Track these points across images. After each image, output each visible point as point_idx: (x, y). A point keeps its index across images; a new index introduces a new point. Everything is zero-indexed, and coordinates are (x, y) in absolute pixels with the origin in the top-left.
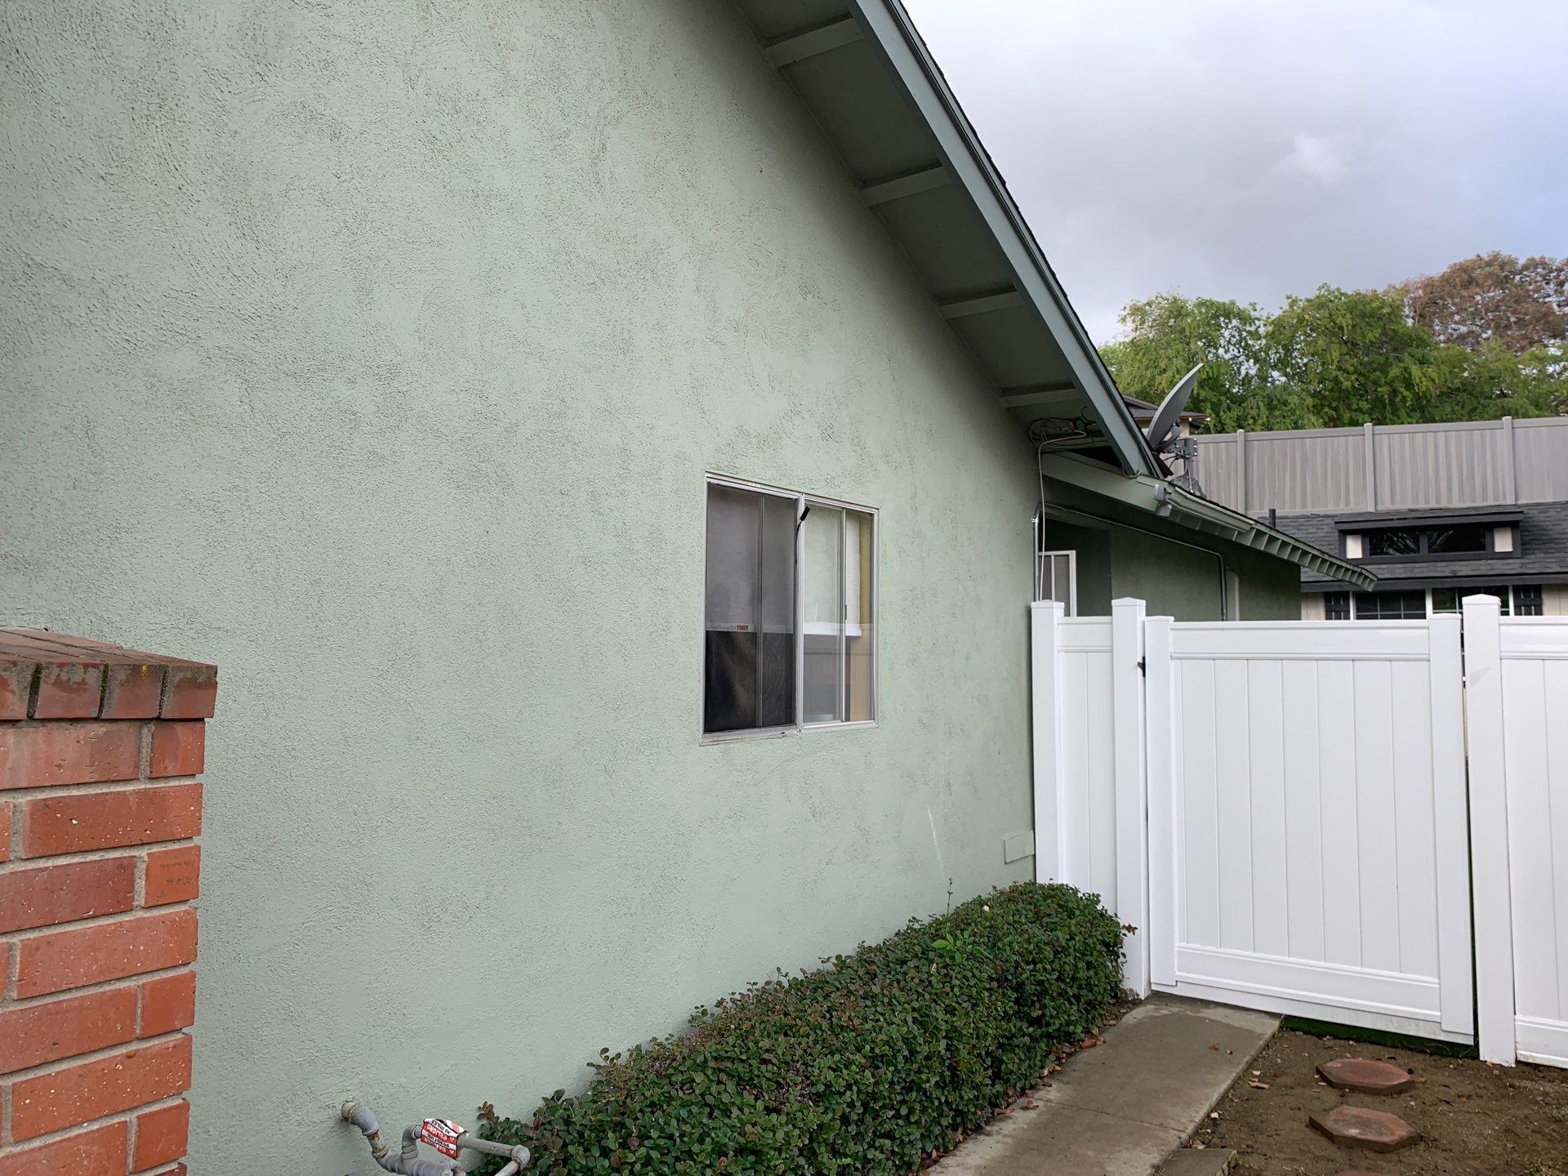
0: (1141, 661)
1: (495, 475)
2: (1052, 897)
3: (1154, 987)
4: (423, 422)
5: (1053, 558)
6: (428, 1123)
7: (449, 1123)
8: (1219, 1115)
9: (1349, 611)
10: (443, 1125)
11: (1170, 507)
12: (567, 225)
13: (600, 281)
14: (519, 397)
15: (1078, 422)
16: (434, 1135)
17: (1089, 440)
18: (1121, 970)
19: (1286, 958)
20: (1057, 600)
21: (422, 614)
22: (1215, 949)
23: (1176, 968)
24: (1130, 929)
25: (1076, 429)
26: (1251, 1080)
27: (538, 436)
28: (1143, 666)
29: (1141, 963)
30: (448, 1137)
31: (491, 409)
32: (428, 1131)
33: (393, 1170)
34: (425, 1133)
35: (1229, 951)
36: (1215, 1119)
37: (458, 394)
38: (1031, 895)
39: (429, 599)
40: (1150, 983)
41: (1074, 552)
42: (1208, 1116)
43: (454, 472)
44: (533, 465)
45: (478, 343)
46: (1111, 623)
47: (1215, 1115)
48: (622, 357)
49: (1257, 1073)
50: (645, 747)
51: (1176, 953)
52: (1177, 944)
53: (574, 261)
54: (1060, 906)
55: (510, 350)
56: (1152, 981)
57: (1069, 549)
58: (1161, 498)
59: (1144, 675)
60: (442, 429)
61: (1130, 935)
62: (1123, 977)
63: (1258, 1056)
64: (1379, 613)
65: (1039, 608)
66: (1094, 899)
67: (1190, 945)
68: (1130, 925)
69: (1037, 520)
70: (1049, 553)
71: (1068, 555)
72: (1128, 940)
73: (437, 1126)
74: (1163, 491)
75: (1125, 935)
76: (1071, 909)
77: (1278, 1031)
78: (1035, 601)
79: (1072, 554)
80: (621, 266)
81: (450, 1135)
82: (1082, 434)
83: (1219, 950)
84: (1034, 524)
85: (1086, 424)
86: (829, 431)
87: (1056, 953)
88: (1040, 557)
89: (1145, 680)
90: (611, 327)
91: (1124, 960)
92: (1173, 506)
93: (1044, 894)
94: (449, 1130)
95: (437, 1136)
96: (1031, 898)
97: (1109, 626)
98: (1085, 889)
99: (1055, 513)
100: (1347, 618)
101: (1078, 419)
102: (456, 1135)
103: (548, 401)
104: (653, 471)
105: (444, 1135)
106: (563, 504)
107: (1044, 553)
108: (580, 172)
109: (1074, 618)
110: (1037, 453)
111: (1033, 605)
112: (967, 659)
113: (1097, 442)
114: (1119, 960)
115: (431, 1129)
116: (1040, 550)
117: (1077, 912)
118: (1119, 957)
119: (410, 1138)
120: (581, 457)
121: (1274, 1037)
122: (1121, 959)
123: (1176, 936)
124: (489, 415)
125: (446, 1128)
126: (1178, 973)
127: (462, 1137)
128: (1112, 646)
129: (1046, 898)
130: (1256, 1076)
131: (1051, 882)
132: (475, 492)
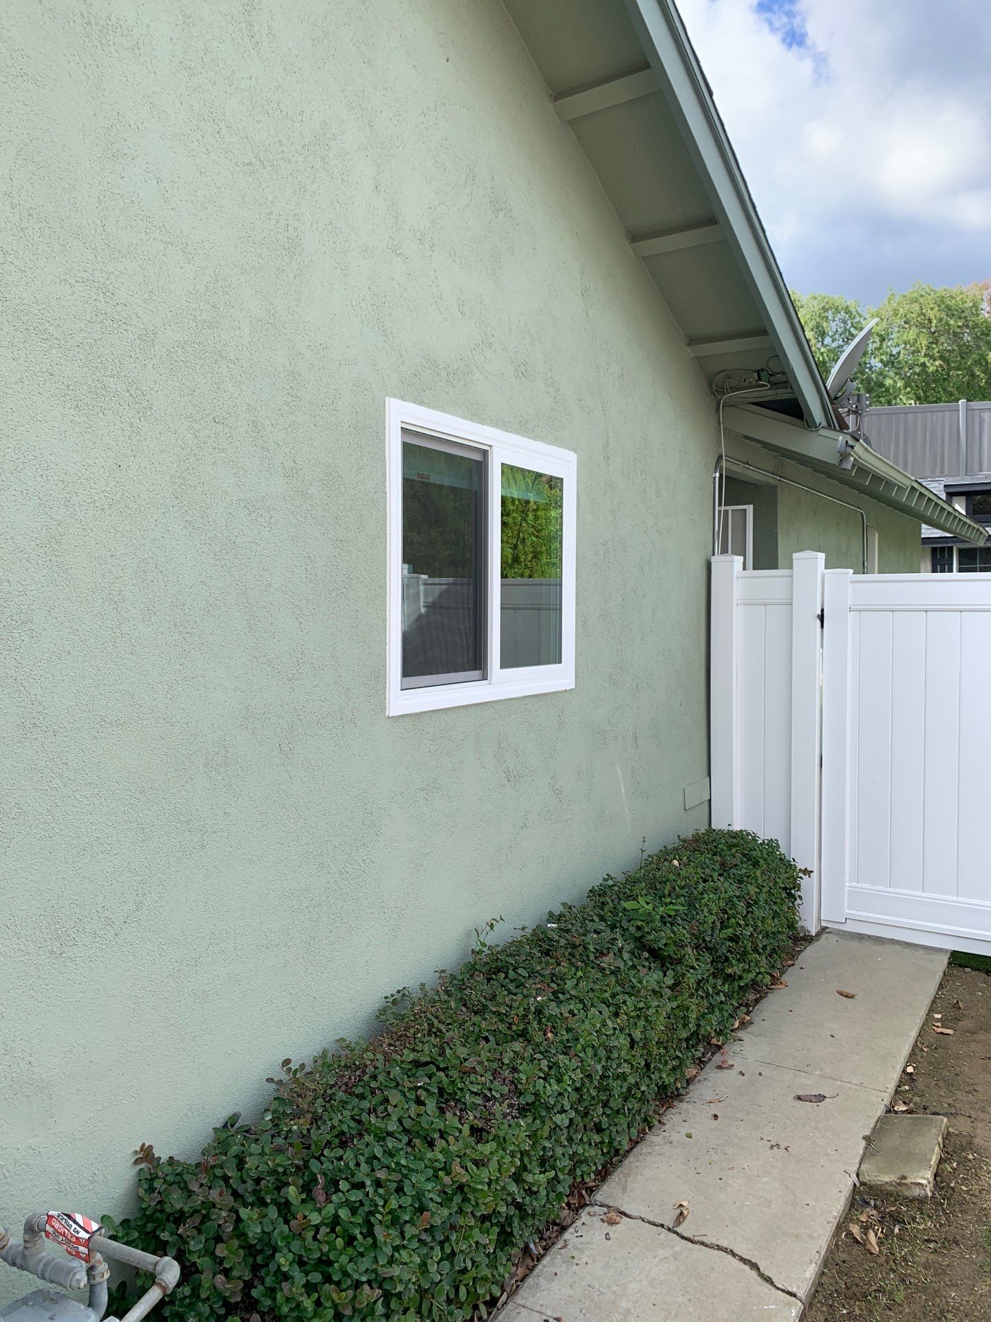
0: (820, 613)
1: (127, 395)
2: (736, 846)
3: (824, 924)
4: (25, 319)
5: (730, 512)
6: (52, 1217)
7: (79, 1218)
8: (914, 1068)
9: (952, 564)
10: (71, 1223)
11: (852, 459)
12: (214, 84)
13: (258, 162)
14: (155, 298)
15: (762, 374)
16: (60, 1233)
17: (772, 392)
18: (798, 912)
19: (954, 898)
20: (734, 553)
21: (32, 569)
22: (884, 889)
23: (846, 907)
24: (807, 872)
25: (760, 380)
26: (934, 1026)
27: (183, 348)
28: (822, 618)
29: (813, 902)
30: (77, 1238)
31: (119, 308)
32: (53, 1227)
33: (14, 1264)
34: (48, 1228)
35: (898, 890)
36: (911, 1073)
37: (72, 286)
38: (715, 844)
39: (43, 550)
40: (819, 919)
41: (752, 506)
42: (904, 1071)
43: (71, 387)
44: (178, 384)
45: (98, 222)
46: (792, 576)
47: (910, 1070)
48: (287, 259)
49: (939, 1016)
50: (326, 720)
51: (846, 892)
52: (847, 884)
53: (224, 132)
54: (744, 855)
55: (143, 236)
56: (822, 918)
57: (746, 504)
58: (843, 450)
59: (822, 626)
60: (52, 330)
61: (806, 877)
62: (800, 919)
63: (935, 997)
64: (978, 566)
65: (718, 561)
66: (772, 846)
67: (860, 885)
68: (806, 869)
69: (718, 475)
70: (727, 508)
71: (745, 510)
72: (805, 882)
73: (63, 1223)
74: (844, 443)
75: (801, 878)
76: (754, 858)
77: (948, 967)
78: (713, 555)
79: (750, 509)
80: (284, 148)
81: (79, 1235)
82: (766, 386)
83: (888, 890)
84: (715, 478)
85: (771, 375)
86: (523, 369)
87: (749, 905)
88: (720, 512)
89: (822, 632)
90: (273, 222)
91: (800, 902)
92: (855, 459)
93: (727, 842)
94: (78, 1228)
95: (64, 1235)
96: (716, 847)
97: (789, 579)
98: (763, 835)
99: (734, 468)
100: (951, 571)
101: (763, 370)
102: (87, 1236)
103: (195, 306)
104: (328, 401)
105: (73, 1236)
106: (217, 435)
107: (723, 508)
108: (229, 18)
109: (751, 572)
110: (719, 406)
111: (713, 559)
112: (654, 614)
113: (782, 394)
114: (796, 903)
115: (57, 1225)
116: (720, 505)
117: (762, 862)
118: (796, 899)
119: (32, 1230)
120: (239, 377)
121: (944, 974)
122: (798, 901)
123: (847, 878)
124: (116, 317)
125: (74, 1226)
126: (847, 911)
127: (96, 1237)
128: (792, 599)
129: (730, 847)
130: (938, 1020)
131: (730, 828)
132: (101, 415)
